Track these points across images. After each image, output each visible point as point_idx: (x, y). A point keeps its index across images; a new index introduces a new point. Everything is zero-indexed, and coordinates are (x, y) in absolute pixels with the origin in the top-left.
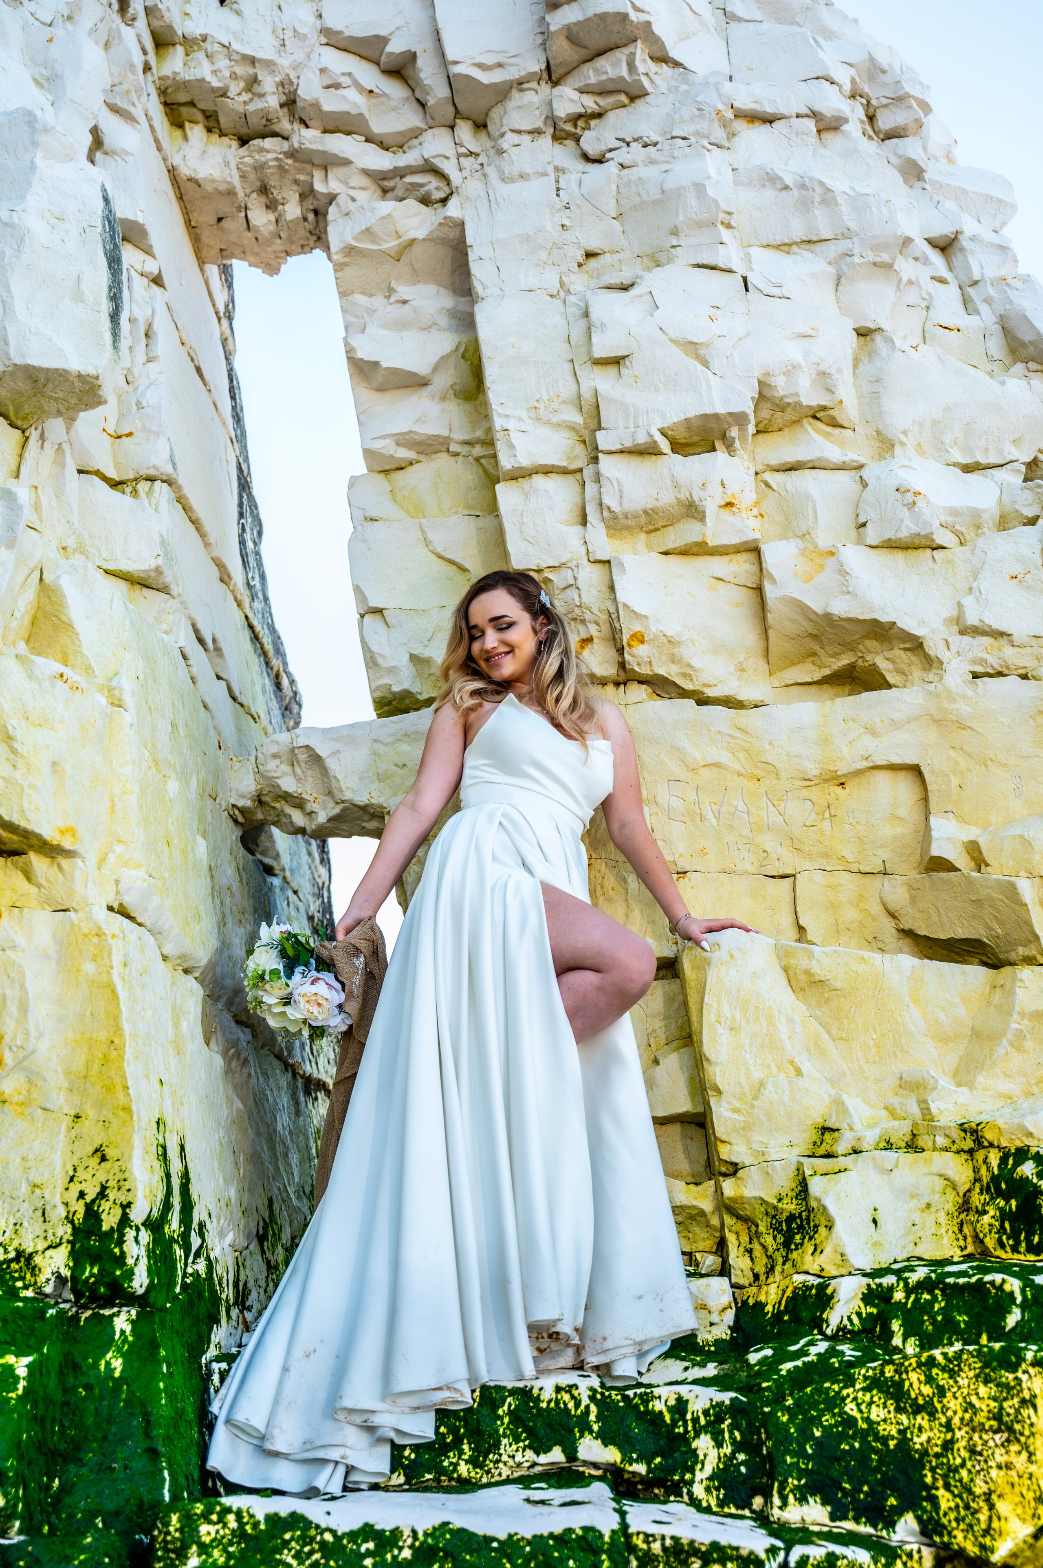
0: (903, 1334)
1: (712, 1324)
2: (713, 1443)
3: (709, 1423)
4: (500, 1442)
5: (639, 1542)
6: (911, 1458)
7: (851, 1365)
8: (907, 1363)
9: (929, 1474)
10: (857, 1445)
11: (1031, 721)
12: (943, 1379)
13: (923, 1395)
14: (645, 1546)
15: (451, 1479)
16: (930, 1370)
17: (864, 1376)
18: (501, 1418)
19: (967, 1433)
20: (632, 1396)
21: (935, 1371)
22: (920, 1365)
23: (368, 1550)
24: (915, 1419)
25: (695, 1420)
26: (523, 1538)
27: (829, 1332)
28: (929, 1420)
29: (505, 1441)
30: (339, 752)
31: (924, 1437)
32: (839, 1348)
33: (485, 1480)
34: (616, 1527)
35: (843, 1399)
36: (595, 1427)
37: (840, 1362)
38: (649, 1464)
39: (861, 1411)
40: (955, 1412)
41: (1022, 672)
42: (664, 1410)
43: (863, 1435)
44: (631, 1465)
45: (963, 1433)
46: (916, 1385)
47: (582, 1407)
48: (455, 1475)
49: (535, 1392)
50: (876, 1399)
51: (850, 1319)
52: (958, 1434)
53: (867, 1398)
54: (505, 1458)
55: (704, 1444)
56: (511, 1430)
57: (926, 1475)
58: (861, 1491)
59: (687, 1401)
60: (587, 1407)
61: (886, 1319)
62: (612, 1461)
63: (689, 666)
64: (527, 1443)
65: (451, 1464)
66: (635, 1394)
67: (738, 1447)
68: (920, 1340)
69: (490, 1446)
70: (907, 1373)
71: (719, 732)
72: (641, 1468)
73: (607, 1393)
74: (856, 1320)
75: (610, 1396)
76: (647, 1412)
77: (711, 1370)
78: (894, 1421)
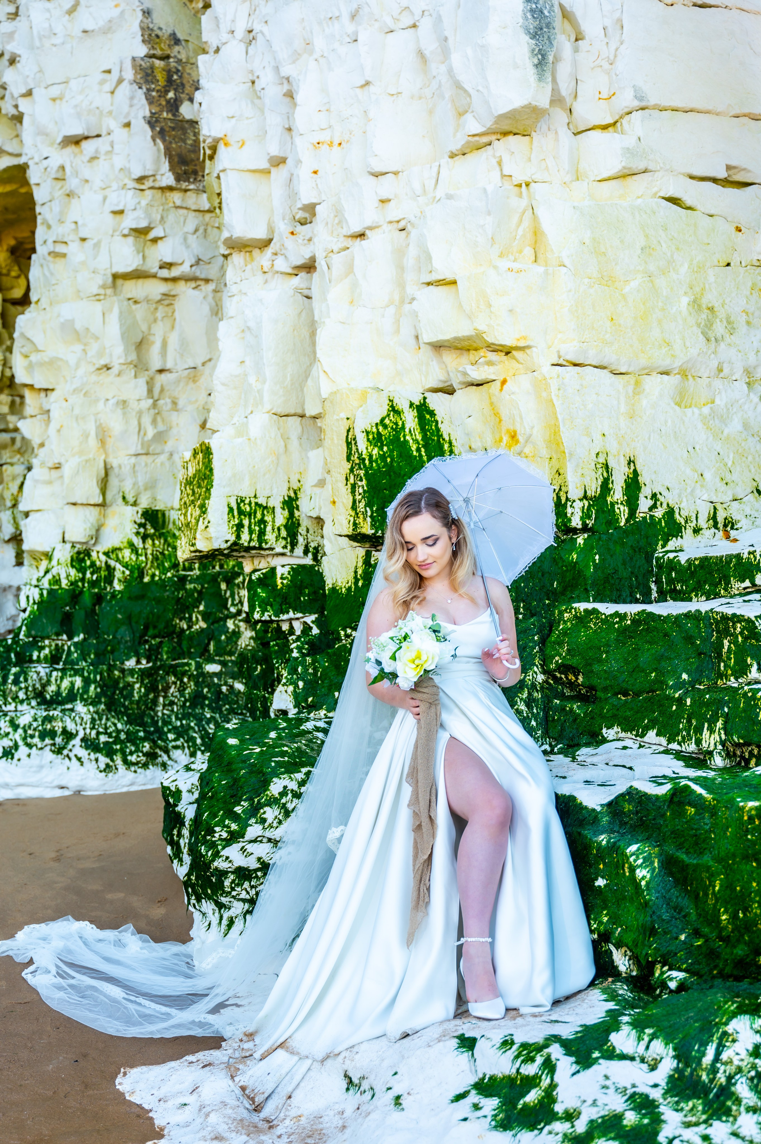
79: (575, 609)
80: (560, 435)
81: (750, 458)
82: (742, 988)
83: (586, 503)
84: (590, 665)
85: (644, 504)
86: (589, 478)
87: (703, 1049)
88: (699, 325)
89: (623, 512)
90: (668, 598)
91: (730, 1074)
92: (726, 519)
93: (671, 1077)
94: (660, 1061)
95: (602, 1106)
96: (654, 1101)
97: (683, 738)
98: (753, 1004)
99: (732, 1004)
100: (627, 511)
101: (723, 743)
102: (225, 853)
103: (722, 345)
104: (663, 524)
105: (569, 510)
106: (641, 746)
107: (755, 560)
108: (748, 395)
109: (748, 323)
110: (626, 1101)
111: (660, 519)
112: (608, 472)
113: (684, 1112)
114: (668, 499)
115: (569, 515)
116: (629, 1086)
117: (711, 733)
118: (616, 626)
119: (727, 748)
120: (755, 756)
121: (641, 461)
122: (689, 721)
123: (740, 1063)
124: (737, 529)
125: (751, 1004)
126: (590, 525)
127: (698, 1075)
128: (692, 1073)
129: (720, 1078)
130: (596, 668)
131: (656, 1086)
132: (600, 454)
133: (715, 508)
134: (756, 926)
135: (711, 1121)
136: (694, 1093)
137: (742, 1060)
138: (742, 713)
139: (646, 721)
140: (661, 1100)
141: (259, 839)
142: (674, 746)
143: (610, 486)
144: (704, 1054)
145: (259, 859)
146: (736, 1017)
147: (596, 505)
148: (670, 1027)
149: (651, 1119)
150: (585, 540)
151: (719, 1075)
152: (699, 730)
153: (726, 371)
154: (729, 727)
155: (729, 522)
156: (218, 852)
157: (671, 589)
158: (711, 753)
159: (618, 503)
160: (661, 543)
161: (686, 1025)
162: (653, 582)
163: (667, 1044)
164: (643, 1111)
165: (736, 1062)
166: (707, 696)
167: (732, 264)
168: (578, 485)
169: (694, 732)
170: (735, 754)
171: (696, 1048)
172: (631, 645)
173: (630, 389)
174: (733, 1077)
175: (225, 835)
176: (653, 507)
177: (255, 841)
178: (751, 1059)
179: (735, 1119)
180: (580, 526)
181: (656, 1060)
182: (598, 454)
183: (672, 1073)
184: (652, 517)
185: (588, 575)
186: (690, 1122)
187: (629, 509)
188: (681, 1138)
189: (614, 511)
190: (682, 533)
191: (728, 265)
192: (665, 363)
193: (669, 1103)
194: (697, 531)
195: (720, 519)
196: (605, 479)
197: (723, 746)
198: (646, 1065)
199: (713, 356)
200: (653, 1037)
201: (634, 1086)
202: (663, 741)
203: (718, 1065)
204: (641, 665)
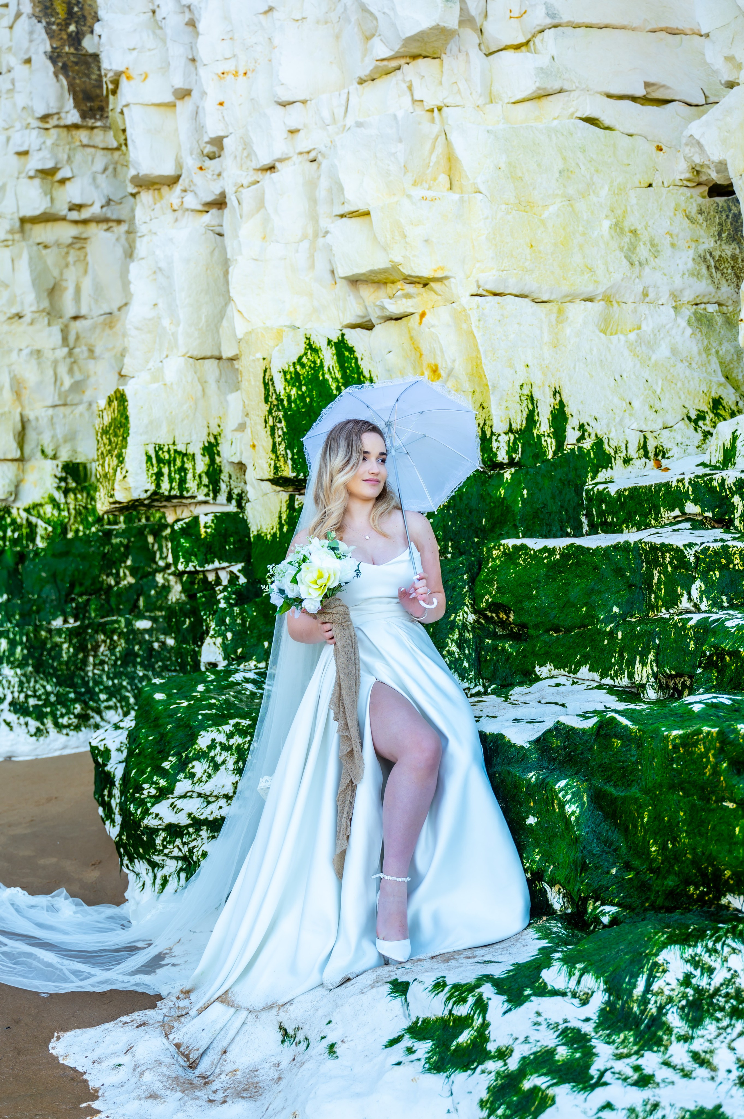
79: (504, 545)
80: (482, 368)
81: (679, 384)
82: (674, 919)
83: (512, 437)
84: (521, 602)
85: (572, 436)
86: (513, 411)
87: (633, 981)
88: (621, 249)
89: (550, 445)
90: (600, 531)
91: (661, 1004)
92: (656, 448)
93: (602, 1010)
94: (592, 995)
95: (534, 1042)
96: (586, 1035)
97: (616, 672)
98: (684, 934)
99: (663, 935)
100: (554, 443)
101: (655, 676)
102: (154, 810)
103: (647, 269)
104: (592, 456)
105: (495, 445)
106: (574, 683)
107: (684, 488)
108: (675, 320)
109: (673, 245)
110: (558, 1037)
111: (589, 451)
112: (533, 404)
113: (616, 1045)
114: (596, 429)
115: (494, 450)
116: (561, 1022)
117: (643, 666)
118: (545, 561)
119: (660, 680)
120: (688, 687)
121: (567, 391)
122: (621, 655)
123: (671, 993)
124: (668, 458)
125: (681, 934)
126: (517, 459)
127: (629, 1007)
128: (623, 1006)
129: (651, 1009)
130: (527, 605)
131: (587, 1020)
132: (525, 386)
133: (645, 437)
134: (685, 856)
135: (642, 1052)
136: (625, 1025)
137: (673, 990)
138: (672, 644)
139: (578, 657)
140: (593, 1034)
141: (189, 794)
142: (607, 681)
143: (536, 418)
144: (635, 986)
145: (190, 815)
146: (667, 947)
147: (522, 438)
148: (601, 960)
149: (582, 1053)
150: (512, 474)
151: (650, 1006)
152: (631, 663)
153: (652, 295)
154: (660, 658)
155: (660, 451)
156: (148, 810)
157: (601, 521)
158: (643, 686)
159: (544, 436)
160: (590, 475)
161: (616, 958)
162: (583, 515)
163: (597, 978)
164: (575, 1046)
165: (667, 992)
166: (638, 629)
167: (654, 185)
168: (503, 419)
169: (626, 666)
170: (668, 687)
171: (627, 980)
172: (561, 580)
173: (553, 317)
174: (664, 1008)
175: (153, 792)
176: (582, 438)
177: (184, 796)
178: (682, 989)
179: (667, 1049)
180: (506, 461)
181: (588, 994)
182: (522, 386)
183: (603, 1006)
184: (580, 448)
185: (517, 510)
186: (622, 1053)
187: (557, 442)
188: (612, 1070)
189: (541, 444)
190: (611, 463)
191: (650, 185)
192: (589, 289)
193: (601, 1036)
194: (627, 461)
195: (651, 448)
196: (530, 411)
197: (656, 678)
198: (578, 1000)
199: (637, 280)
200: (584, 971)
201: (566, 1021)
202: (596, 676)
203: (649, 996)
204: (572, 600)
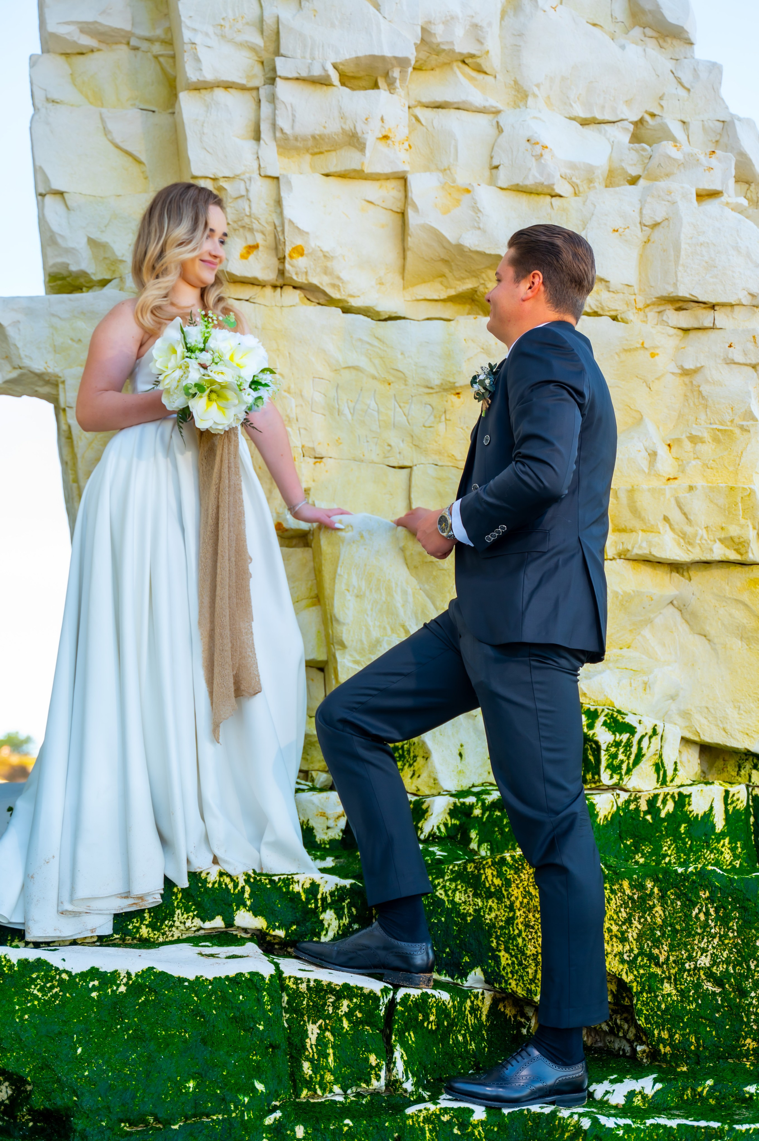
0: (479, 841)
1: (328, 828)
2: (335, 916)
3: (333, 902)
4: (174, 912)
5: (291, 984)
6: (482, 929)
7: (440, 862)
8: (484, 862)
9: (495, 941)
10: (443, 919)
11: (616, 357)
12: (510, 874)
13: (495, 885)
14: (294, 987)
15: (134, 938)
16: (501, 868)
17: (451, 870)
18: (176, 894)
19: (524, 912)
20: (277, 880)
21: (504, 868)
22: (494, 863)
23: (94, 985)
24: (487, 902)
25: (324, 899)
26: (206, 979)
27: (422, 837)
28: (497, 903)
29: (178, 911)
30: (19, 322)
31: (493, 915)
32: (431, 849)
33: (161, 940)
34: (273, 972)
35: (435, 887)
36: (248, 903)
37: (432, 860)
38: (287, 930)
39: (447, 895)
40: (517, 898)
41: (613, 313)
42: (301, 891)
43: (448, 913)
44: (274, 930)
45: (521, 912)
46: (490, 878)
47: (239, 888)
48: (138, 936)
49: (203, 876)
50: (459, 887)
51: (438, 828)
52: (518, 913)
53: (453, 886)
54: (177, 924)
55: (329, 916)
56: (183, 903)
57: (492, 942)
58: (445, 952)
59: (319, 885)
60: (243, 888)
61: (466, 829)
62: (260, 927)
63: (339, 278)
64: (195, 913)
65: (135, 927)
66: (280, 879)
67: (354, 919)
68: (491, 845)
69: (166, 914)
70: (484, 869)
71: (360, 340)
72: (281, 933)
73: (258, 878)
74: (443, 829)
75: (260, 880)
76: (288, 892)
77: (329, 862)
78: (472, 903)
